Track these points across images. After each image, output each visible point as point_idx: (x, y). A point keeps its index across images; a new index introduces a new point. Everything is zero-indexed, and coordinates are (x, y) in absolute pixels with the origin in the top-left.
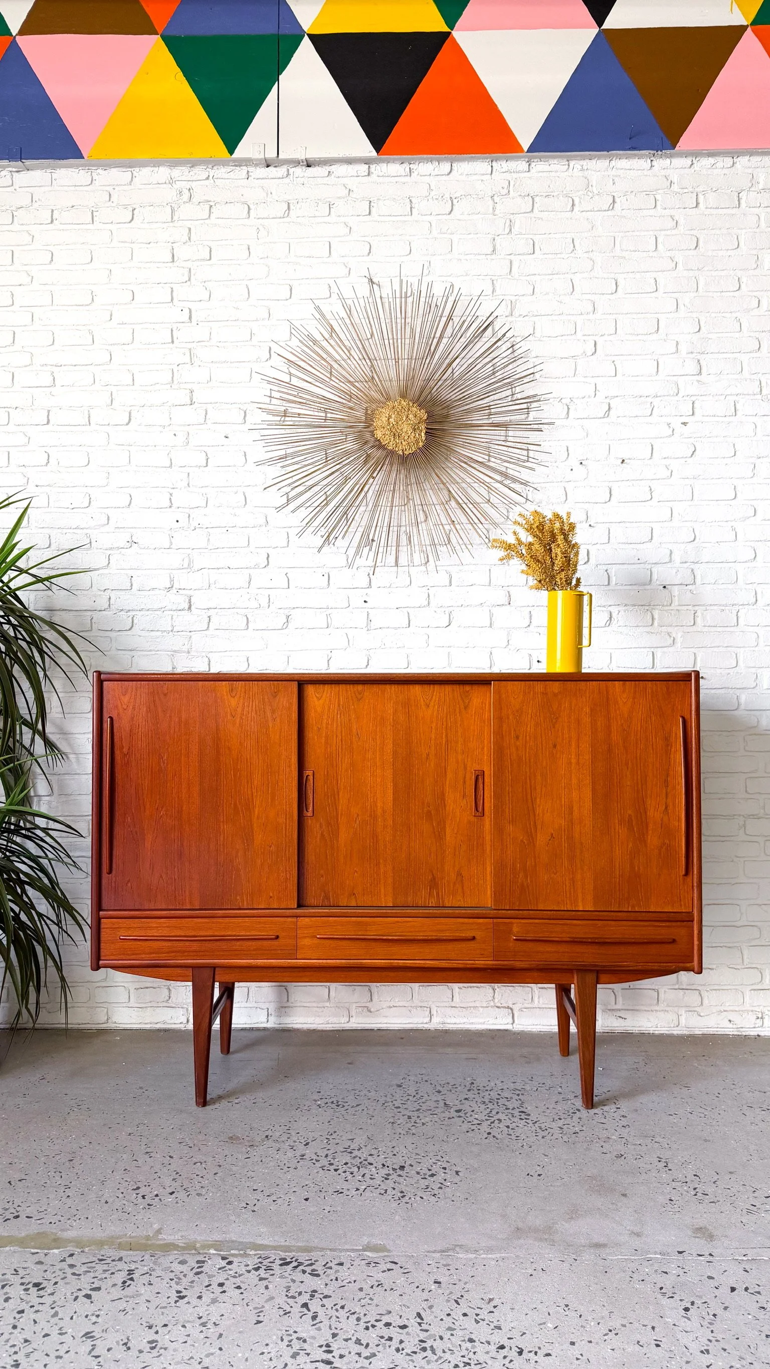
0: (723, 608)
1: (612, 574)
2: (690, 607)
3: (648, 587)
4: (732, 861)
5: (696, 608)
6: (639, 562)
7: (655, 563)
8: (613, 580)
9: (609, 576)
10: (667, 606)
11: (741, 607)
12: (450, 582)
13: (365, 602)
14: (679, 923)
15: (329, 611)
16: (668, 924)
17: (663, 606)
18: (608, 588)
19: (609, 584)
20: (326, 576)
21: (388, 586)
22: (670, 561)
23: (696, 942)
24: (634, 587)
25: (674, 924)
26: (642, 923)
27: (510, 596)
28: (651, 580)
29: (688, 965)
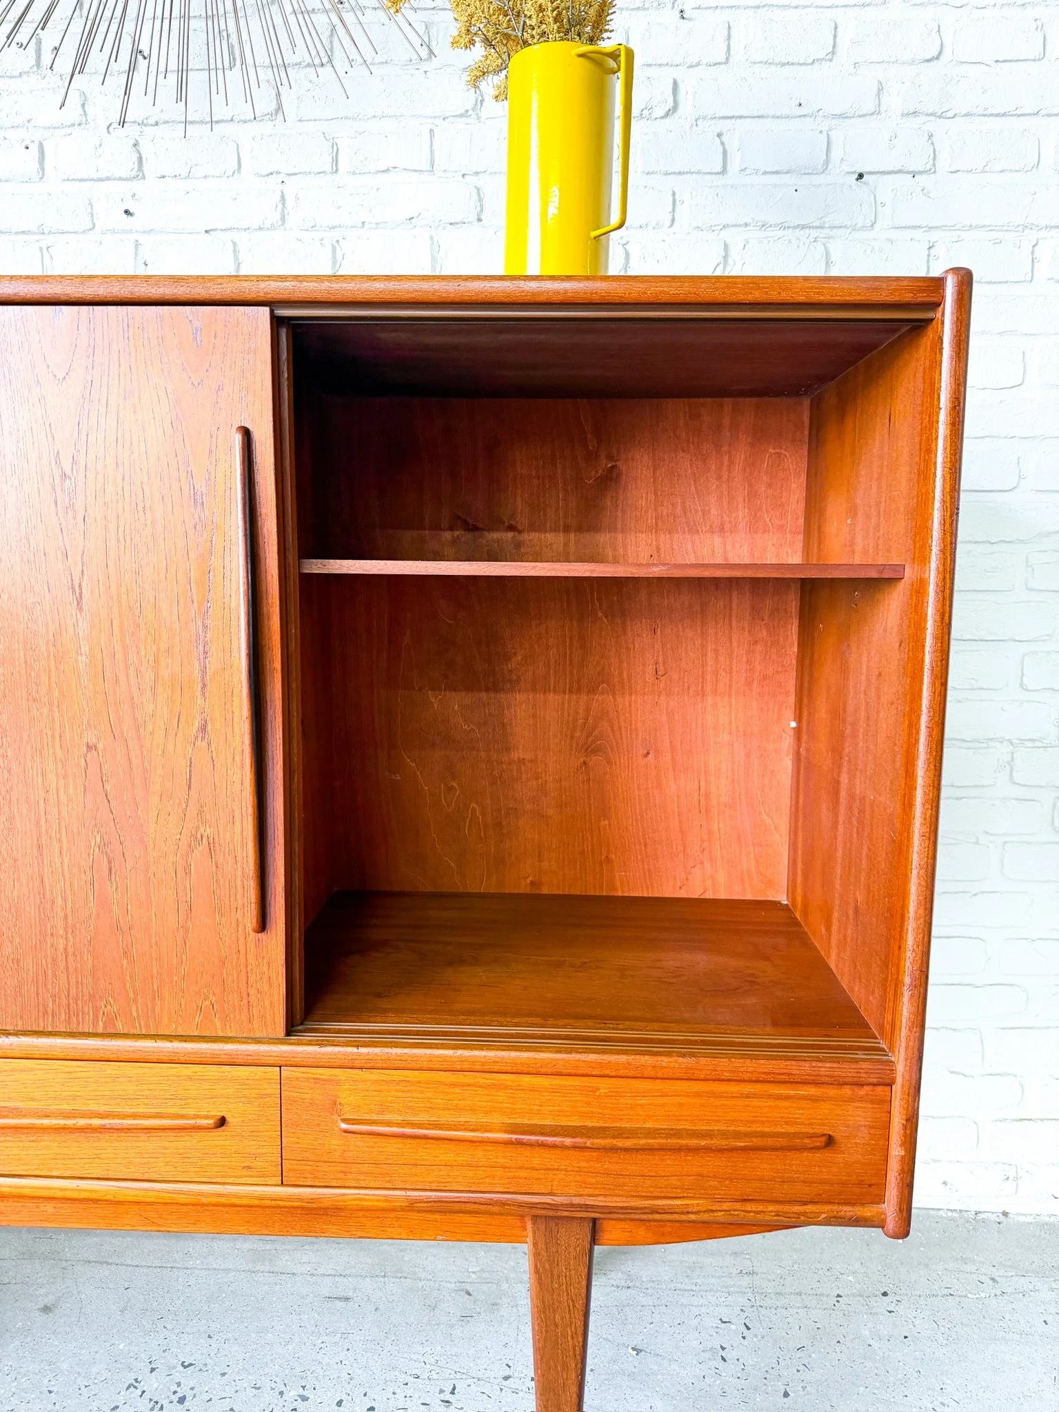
0: (1000, 235)
1: (733, 145)
2: (918, 234)
3: (821, 179)
4: (977, 843)
5: (934, 236)
6: (801, 111)
7: (842, 116)
8: (735, 164)
9: (725, 152)
10: (863, 228)
11: (1043, 233)
12: (336, 161)
13: (127, 212)
14: (847, 1091)
15: (49, 240)
16: (812, 1090)
17: (854, 229)
18: (720, 180)
19: (724, 171)
20: (34, 149)
21: (184, 174)
22: (877, 112)
23: (896, 1151)
24: (787, 179)
25: (832, 1092)
26: (734, 1088)
27: (480, 200)
28: (827, 161)
29: (868, 1211)
